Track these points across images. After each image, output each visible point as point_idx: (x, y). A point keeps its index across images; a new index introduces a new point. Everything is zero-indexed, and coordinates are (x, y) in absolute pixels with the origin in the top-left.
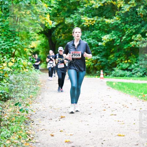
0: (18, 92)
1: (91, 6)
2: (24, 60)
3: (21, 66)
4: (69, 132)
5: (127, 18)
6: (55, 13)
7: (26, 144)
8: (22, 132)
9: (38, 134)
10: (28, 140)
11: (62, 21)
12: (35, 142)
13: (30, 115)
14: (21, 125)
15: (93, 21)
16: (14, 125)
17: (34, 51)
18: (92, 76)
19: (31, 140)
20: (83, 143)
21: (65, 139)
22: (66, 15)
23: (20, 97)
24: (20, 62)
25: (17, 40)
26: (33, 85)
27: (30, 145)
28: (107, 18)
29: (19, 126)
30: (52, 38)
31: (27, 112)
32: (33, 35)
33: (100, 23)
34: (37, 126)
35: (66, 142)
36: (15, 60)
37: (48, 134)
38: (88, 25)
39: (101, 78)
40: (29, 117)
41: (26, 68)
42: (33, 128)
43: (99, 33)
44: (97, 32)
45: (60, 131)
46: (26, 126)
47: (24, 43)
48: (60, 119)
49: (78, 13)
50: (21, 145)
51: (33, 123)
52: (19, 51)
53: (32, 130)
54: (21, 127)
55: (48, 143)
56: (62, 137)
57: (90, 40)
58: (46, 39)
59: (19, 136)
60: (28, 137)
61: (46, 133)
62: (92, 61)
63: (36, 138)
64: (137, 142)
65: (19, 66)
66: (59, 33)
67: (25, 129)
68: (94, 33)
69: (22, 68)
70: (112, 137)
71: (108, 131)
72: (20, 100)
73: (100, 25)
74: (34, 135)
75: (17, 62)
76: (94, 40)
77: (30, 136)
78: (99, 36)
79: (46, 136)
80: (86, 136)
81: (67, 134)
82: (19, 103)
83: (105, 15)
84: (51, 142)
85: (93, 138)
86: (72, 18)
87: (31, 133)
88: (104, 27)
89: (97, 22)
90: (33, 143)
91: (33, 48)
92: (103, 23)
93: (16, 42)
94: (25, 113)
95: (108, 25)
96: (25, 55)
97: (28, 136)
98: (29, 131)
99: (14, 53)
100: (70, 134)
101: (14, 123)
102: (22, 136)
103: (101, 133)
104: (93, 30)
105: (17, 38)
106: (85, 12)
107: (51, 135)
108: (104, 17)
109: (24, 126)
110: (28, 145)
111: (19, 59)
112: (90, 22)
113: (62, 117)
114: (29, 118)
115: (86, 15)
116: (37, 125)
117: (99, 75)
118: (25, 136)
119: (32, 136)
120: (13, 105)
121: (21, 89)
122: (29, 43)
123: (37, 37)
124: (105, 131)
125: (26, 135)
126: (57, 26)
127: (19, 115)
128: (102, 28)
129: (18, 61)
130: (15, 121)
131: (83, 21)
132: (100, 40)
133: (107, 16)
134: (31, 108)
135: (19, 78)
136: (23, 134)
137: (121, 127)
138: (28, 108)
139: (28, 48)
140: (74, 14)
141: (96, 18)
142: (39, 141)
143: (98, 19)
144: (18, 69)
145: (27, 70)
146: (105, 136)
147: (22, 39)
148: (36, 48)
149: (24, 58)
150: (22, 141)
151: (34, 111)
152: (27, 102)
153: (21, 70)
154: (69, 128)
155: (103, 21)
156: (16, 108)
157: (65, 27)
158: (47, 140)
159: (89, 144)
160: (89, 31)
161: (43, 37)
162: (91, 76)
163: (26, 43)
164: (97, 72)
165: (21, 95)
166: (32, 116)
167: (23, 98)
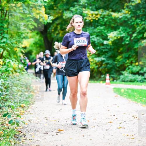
0: (6, 101)
2: (14, 62)
3: (11, 69)
5: (138, 12)
6: (51, 5)
11: (59, 15)
13: (21, 127)
14: (10, 140)
15: (97, 15)
16: (2, 140)
17: (26, 51)
18: (96, 81)
22: (65, 7)
23: (9, 106)
24: (9, 64)
25: (6, 38)
26: (25, 92)
28: (114, 11)
29: (8, 142)
30: (48, 35)
31: (18, 125)
32: (24, 32)
33: (106, 18)
34: (29, 141)
36: (3, 62)
38: (92, 19)
39: (107, 84)
40: (20, 130)
41: (16, 72)
42: (25, 144)
43: (104, 29)
44: (102, 28)
46: (16, 141)
47: (14, 42)
48: (58, 133)
49: (79, 5)
51: (25, 138)
52: (8, 51)
54: (11, 143)
57: (93, 38)
58: (40, 36)
62: (96, 64)
65: (8, 69)
66: (56, 29)
67: (16, 145)
68: (98, 29)
69: (12, 71)
72: (9, 111)
73: (106, 20)
75: (5, 64)
76: (98, 38)
78: (105, 33)
82: (8, 113)
83: (111, 8)
86: (72, 12)
88: (110, 22)
89: (102, 16)
91: (25, 48)
92: (110, 18)
93: (4, 40)
94: (15, 126)
95: (115, 20)
96: (15, 56)
99: (3, 53)
101: (3, 138)
104: (98, 26)
105: (6, 36)
106: (88, 4)
108: (111, 10)
109: (14, 141)
111: (7, 61)
112: (94, 16)
113: (60, 131)
114: (20, 132)
115: (89, 8)
116: (30, 139)
117: (105, 80)
120: (1, 116)
121: (11, 97)
122: (20, 42)
123: (30, 35)
126: (54, 21)
127: (8, 128)
128: (108, 23)
129: (7, 63)
130: (4, 136)
131: (85, 15)
132: (106, 38)
133: (114, 9)
134: (22, 120)
135: (8, 84)
137: (131, 143)
138: (19, 119)
139: (19, 48)
140: (74, 6)
141: (100, 12)
143: (103, 12)
144: (7, 73)
145: (18, 74)
147: (12, 37)
148: (29, 48)
149: (14, 60)
151: (26, 123)
152: (18, 113)
153: (11, 74)
154: (68, 144)
155: (109, 15)
156: (4, 120)
157: (63, 22)
160: (92, 26)
161: (37, 34)
162: (94, 81)
163: (17, 41)
164: (103, 76)
165: (11, 104)
166: (23, 129)
167: (13, 108)
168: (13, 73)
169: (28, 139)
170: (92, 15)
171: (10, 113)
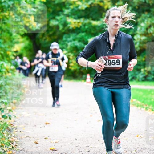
1: (77, 7)
2: (7, 64)
3: (4, 70)
4: (54, 139)
7: (9, 152)
8: (5, 139)
9: (21, 141)
10: (11, 147)
12: (18, 149)
13: (13, 121)
14: (4, 132)
15: (79, 23)
17: (18, 54)
18: (78, 81)
19: (14, 148)
20: (69, 151)
21: (50, 146)
22: (51, 16)
24: (2, 66)
27: (13, 153)
28: (94, 20)
29: (2, 134)
30: (37, 41)
31: (10, 119)
32: (16, 37)
34: (20, 133)
35: (51, 150)
37: (32, 141)
38: (75, 27)
39: (88, 83)
40: (12, 123)
41: (8, 72)
42: (16, 135)
43: (85, 36)
44: (83, 34)
45: (45, 138)
46: (8, 133)
47: (7, 46)
48: (45, 126)
49: (64, 15)
50: (4, 153)
51: (16, 130)
53: (15, 137)
54: (4, 135)
55: (32, 151)
56: (46, 144)
57: (76, 43)
58: (30, 42)
59: (2, 144)
60: (10, 145)
61: (29, 140)
63: (19, 145)
64: (125, 150)
65: (2, 70)
67: (8, 136)
69: (5, 72)
70: (99, 144)
71: (95, 138)
72: (3, 106)
73: (86, 27)
74: (18, 142)
76: (80, 43)
77: (13, 144)
78: (86, 39)
79: (30, 143)
80: (72, 143)
81: (52, 141)
82: (1, 109)
84: (35, 150)
85: (80, 145)
86: (57, 20)
87: (14, 140)
88: (90, 29)
89: (84, 24)
90: (17, 151)
91: (16, 52)
92: (90, 25)
94: (8, 119)
95: (94, 27)
96: (8, 59)
97: (10, 143)
98: (12, 138)
100: (54, 141)
102: (5, 144)
103: (87, 140)
104: (79, 33)
106: (71, 14)
107: (35, 142)
108: (91, 18)
109: (6, 133)
110: (11, 153)
111: (1, 63)
113: (47, 124)
114: (12, 125)
115: (72, 17)
116: (20, 131)
117: (85, 79)
118: (8, 144)
119: (15, 144)
121: (4, 94)
122: (12, 46)
123: (21, 40)
124: (91, 138)
125: (9, 142)
127: (2, 122)
128: (88, 30)
131: (68, 23)
132: (86, 43)
133: (94, 17)
134: (14, 115)
135: (2, 83)
136: (6, 141)
138: (11, 114)
139: (11, 51)
140: (59, 15)
141: (82, 20)
142: (22, 149)
144: (1, 73)
145: (10, 74)
146: (91, 143)
147: (5, 42)
148: (20, 52)
149: (7, 62)
150: (5, 149)
151: (17, 117)
152: (9, 108)
153: (4, 74)
154: (54, 135)
155: (90, 23)
157: (50, 29)
158: (31, 148)
159: (75, 152)
160: (74, 33)
161: (27, 39)
163: (9, 46)
164: (84, 76)
165: (4, 101)
166: (15, 122)
167: (6, 104)
168: (6, 74)
169: (19, 131)
170: (75, 23)
171: (4, 109)
